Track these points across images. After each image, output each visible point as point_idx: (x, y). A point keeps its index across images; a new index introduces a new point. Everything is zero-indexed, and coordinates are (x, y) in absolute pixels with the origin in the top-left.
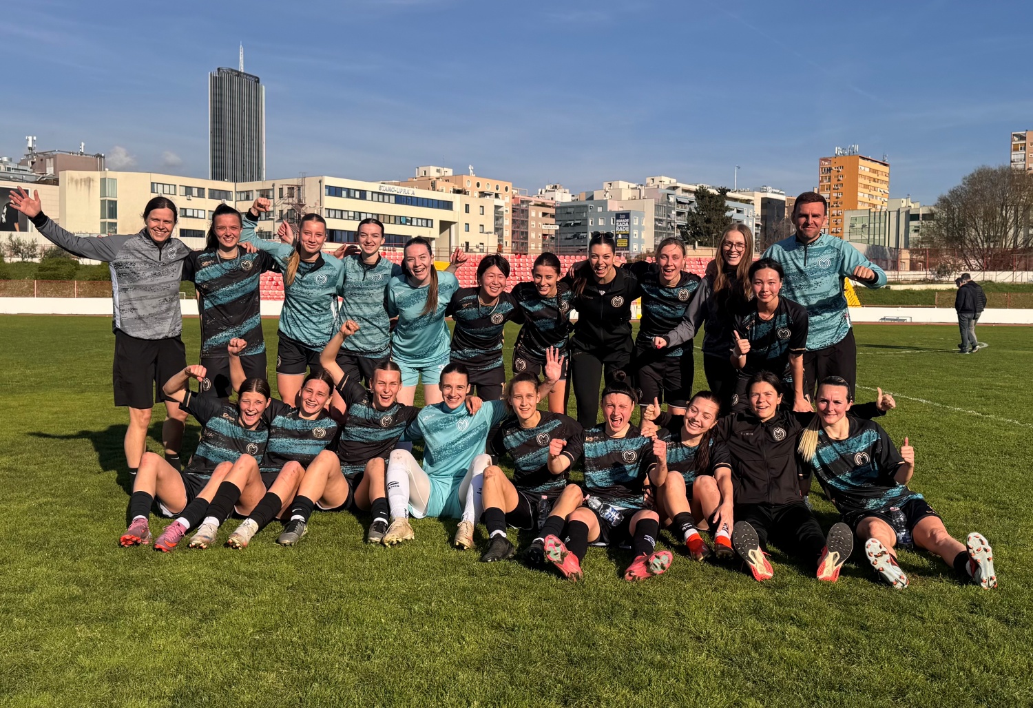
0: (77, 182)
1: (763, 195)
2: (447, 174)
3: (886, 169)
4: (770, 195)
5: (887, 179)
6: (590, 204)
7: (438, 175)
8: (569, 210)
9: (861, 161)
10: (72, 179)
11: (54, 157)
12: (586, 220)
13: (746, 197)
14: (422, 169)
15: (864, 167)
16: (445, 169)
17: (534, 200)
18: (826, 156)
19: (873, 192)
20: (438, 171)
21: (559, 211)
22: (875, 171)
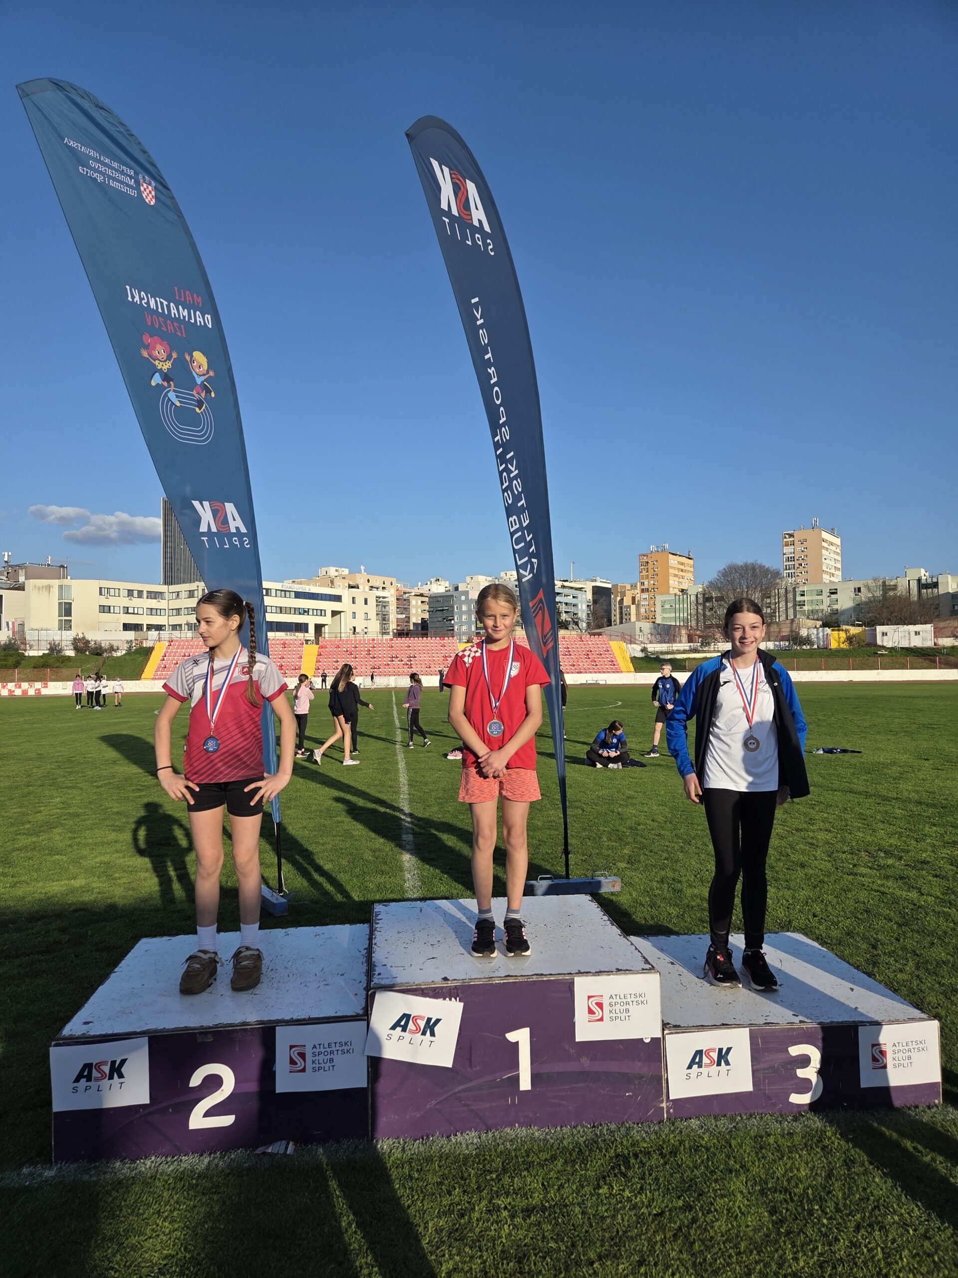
0: (39, 589)
1: (594, 584)
2: (343, 573)
3: (691, 562)
4: (598, 584)
5: (692, 569)
6: (455, 594)
7: (337, 574)
8: (439, 599)
9: (670, 556)
10: (35, 586)
11: (26, 568)
12: (453, 607)
13: (580, 586)
14: (324, 570)
15: (673, 561)
16: (343, 569)
17: (415, 591)
18: (644, 553)
19: (681, 580)
20: (336, 571)
21: (431, 600)
22: (682, 564)
